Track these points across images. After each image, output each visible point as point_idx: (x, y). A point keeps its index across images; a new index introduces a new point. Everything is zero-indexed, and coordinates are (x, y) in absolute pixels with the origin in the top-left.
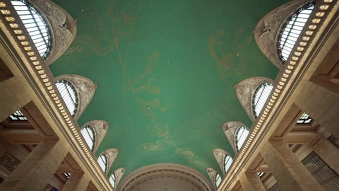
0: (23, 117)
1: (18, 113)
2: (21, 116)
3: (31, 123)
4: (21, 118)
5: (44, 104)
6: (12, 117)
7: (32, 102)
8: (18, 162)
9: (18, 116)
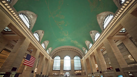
0: (9, 29)
1: (7, 28)
2: (8, 29)
3: (13, 32)
4: (9, 30)
5: (16, 24)
6: (5, 29)
7: (11, 23)
8: (13, 46)
9: (7, 29)
